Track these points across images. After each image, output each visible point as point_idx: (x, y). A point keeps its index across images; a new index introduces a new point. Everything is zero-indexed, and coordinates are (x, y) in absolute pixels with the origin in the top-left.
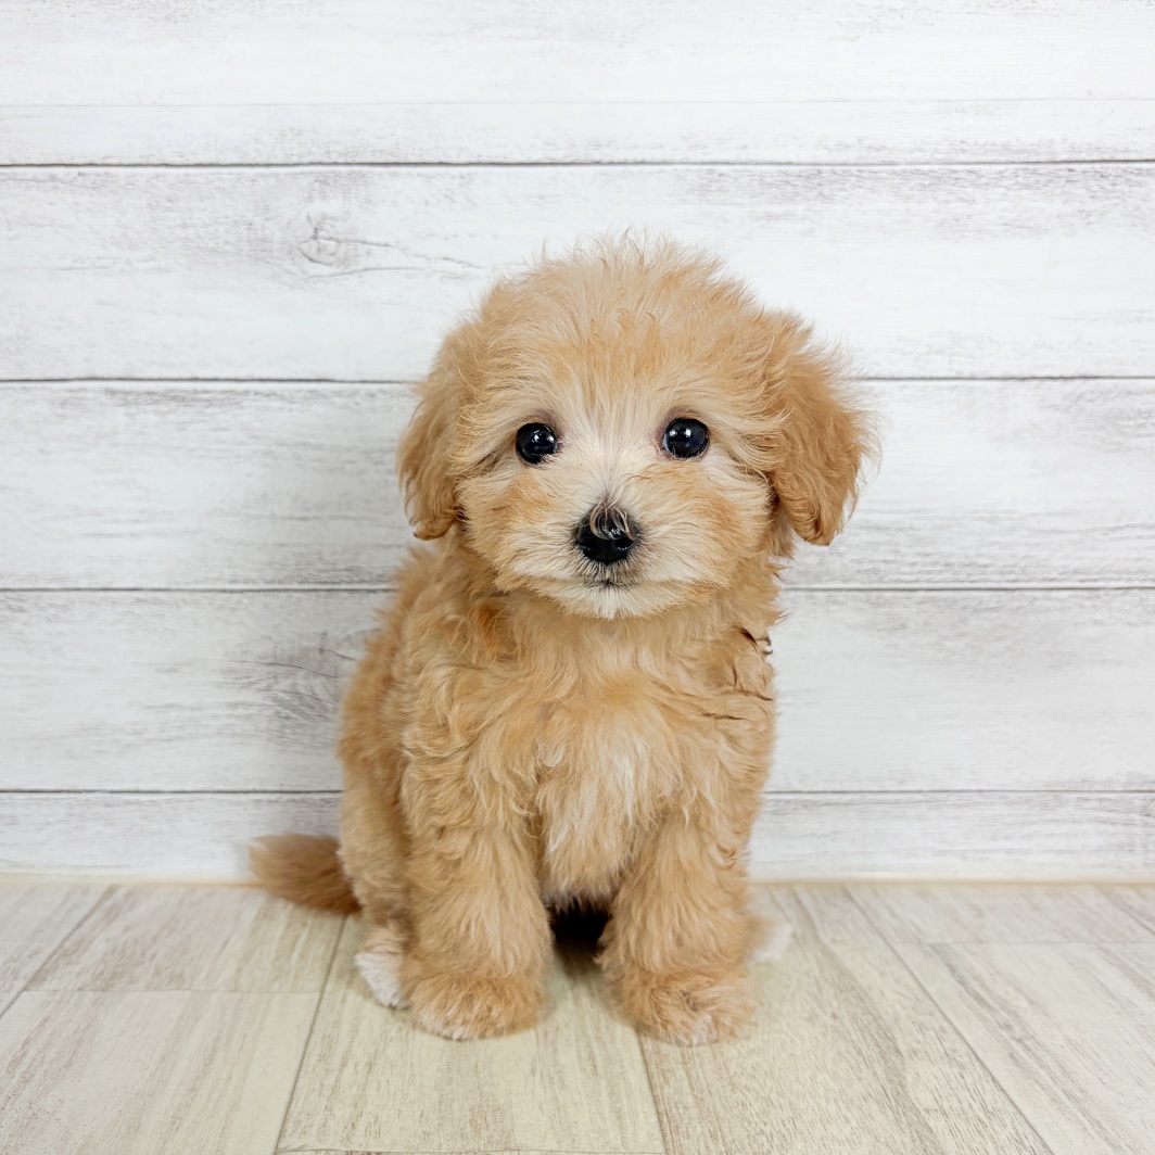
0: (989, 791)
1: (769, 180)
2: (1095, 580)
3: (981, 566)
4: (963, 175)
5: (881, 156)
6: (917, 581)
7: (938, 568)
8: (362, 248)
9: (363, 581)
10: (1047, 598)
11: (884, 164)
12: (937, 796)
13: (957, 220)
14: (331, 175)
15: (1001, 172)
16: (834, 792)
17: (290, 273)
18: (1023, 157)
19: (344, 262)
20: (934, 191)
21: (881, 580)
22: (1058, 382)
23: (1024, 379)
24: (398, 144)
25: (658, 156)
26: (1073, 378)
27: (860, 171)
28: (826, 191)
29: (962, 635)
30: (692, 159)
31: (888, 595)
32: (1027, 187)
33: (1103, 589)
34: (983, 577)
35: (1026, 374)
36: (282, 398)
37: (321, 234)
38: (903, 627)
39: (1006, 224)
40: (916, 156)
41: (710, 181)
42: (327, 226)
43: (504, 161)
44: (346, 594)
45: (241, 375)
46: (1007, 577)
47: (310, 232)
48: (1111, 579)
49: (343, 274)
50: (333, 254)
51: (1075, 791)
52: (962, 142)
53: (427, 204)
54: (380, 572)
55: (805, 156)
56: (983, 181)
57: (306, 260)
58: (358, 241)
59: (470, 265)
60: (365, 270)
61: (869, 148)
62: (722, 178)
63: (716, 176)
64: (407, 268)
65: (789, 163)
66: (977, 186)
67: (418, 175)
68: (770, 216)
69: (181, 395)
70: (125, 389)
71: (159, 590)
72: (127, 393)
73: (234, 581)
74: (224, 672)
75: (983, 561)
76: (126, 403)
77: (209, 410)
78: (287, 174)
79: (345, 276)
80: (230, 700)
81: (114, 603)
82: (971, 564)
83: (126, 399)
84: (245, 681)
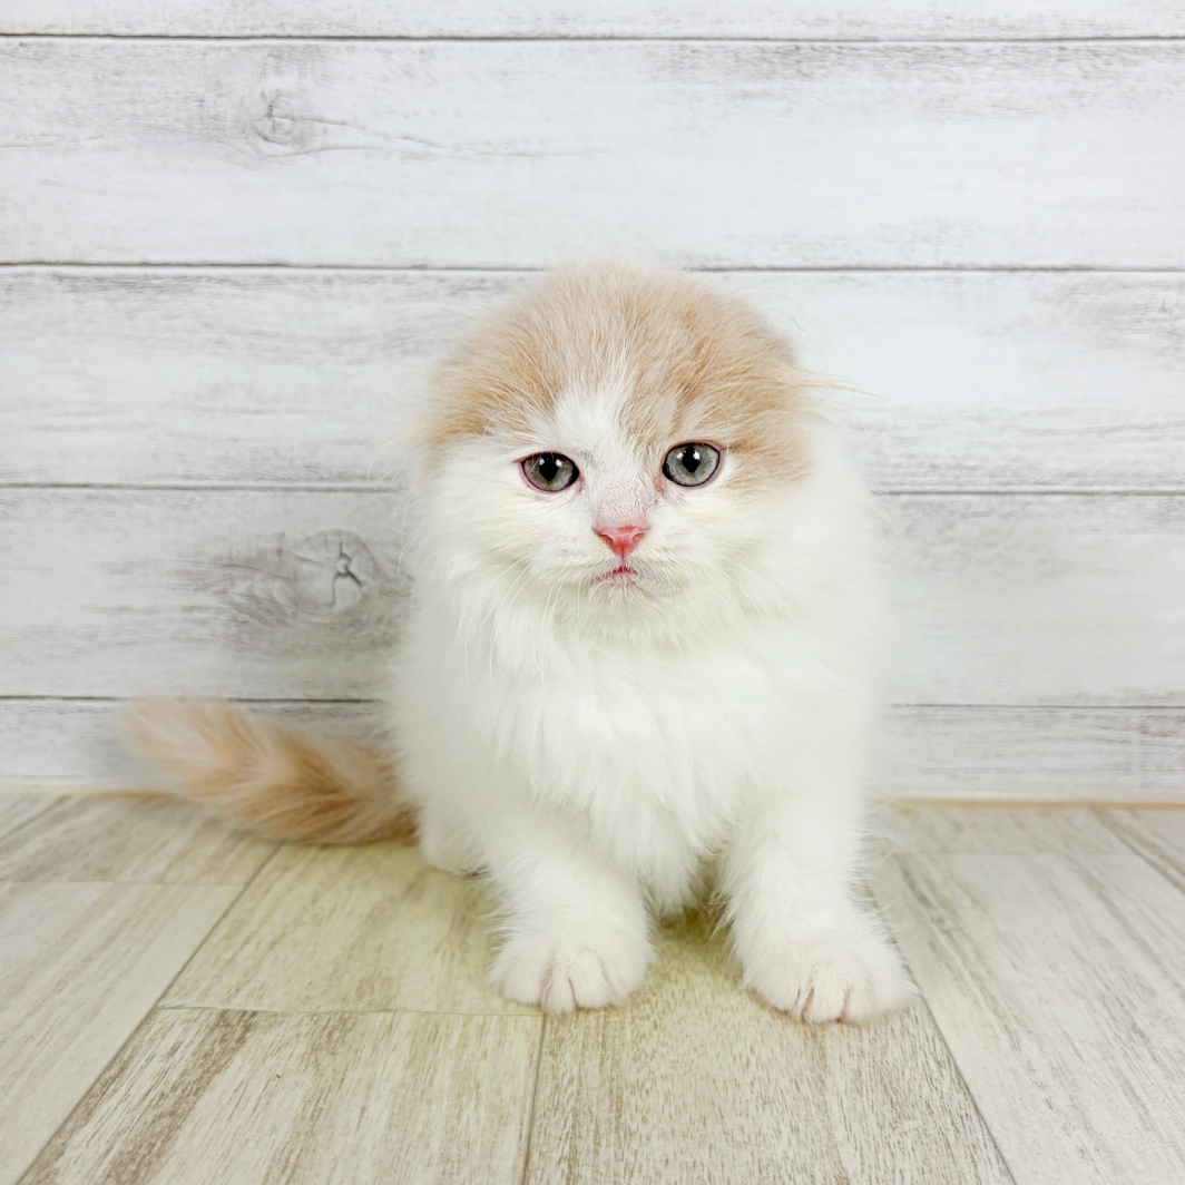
0: (980, 706)
1: (744, 56)
2: (1090, 485)
3: (968, 468)
4: (949, 53)
5: (862, 32)
6: (902, 483)
7: (923, 470)
8: (318, 126)
9: (321, 479)
10: (1040, 503)
11: (866, 40)
12: (926, 710)
13: (943, 101)
14: (285, 49)
15: (988, 51)
17: (243, 153)
18: (1011, 34)
19: (300, 140)
20: (918, 69)
22: (1049, 276)
23: (1013, 269)
24: (355, 17)
25: (628, 30)
26: (1065, 269)
27: (840, 48)
28: (804, 68)
29: (949, 541)
30: (662, 35)
32: (1016, 65)
33: (1098, 493)
34: (972, 479)
35: (1016, 262)
36: (235, 283)
37: (275, 111)
39: (994, 106)
40: (900, 32)
41: (683, 57)
42: (282, 104)
43: (467, 35)
44: (305, 494)
45: (193, 258)
46: (997, 479)
47: (264, 108)
48: (1106, 483)
49: (299, 154)
50: (288, 133)
51: (1069, 707)
52: (948, 18)
53: (386, 80)
54: (341, 470)
55: (783, 30)
56: (970, 59)
57: (260, 140)
58: (314, 119)
61: (851, 23)
62: (696, 54)
63: (688, 52)
65: (766, 39)
66: (964, 64)
67: (377, 50)
68: (745, 95)
69: (132, 281)
70: (73, 274)
71: (110, 486)
72: (75, 278)
73: (187, 477)
74: (178, 573)
75: (972, 463)
76: (75, 290)
77: (160, 298)
78: (239, 47)
79: (300, 156)
80: (185, 602)
81: (65, 500)
82: (959, 466)
83: (74, 285)
84: (201, 582)
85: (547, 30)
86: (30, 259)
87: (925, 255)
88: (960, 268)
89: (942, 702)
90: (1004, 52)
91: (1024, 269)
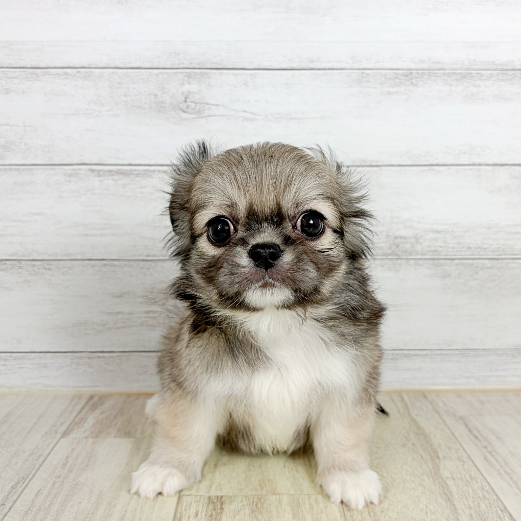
0: (488, 349)
1: (389, 77)
3: (483, 249)
4: (475, 75)
5: (438, 66)
6: (455, 255)
7: (464, 249)
8: (207, 107)
10: (513, 263)
11: (440, 70)
12: (465, 352)
13: (472, 95)
14: (192, 73)
15: (491, 74)
16: (419, 350)
17: (174, 117)
18: (500, 67)
19: (199, 112)
20: (462, 82)
21: (439, 255)
22: (517, 168)
23: (502, 165)
24: (223, 60)
25: (339, 66)
27: (429, 73)
28: (414, 81)
29: (475, 279)
30: (355, 67)
31: (442, 262)
32: (503, 80)
34: (485, 253)
35: (503, 162)
37: (188, 100)
38: (449, 276)
39: (494, 97)
40: (454, 66)
41: (363, 77)
42: (191, 97)
43: (271, 68)
45: (152, 162)
46: (496, 253)
47: (183, 99)
50: (194, 109)
52: (474, 61)
53: (236, 87)
55: (405, 66)
56: (484, 78)
57: (181, 112)
58: (205, 103)
59: (255, 114)
60: (209, 116)
61: (433, 62)
62: (368, 76)
63: (365, 75)
64: (226, 116)
65: (398, 69)
66: (481, 80)
67: (232, 74)
68: (389, 93)
69: (125, 172)
70: (99, 169)
71: (114, 260)
72: (99, 171)
73: (148, 256)
74: (143, 297)
75: (485, 246)
76: (99, 176)
77: (137, 179)
78: (172, 73)
79: (199, 119)
80: (146, 309)
81: (93, 266)
82: (479, 248)
83: (99, 174)
84: (153, 301)
85: (305, 66)
86: (80, 162)
87: (465, 160)
88: (480, 165)
89: (472, 348)
90: (498, 75)
91: (506, 165)
